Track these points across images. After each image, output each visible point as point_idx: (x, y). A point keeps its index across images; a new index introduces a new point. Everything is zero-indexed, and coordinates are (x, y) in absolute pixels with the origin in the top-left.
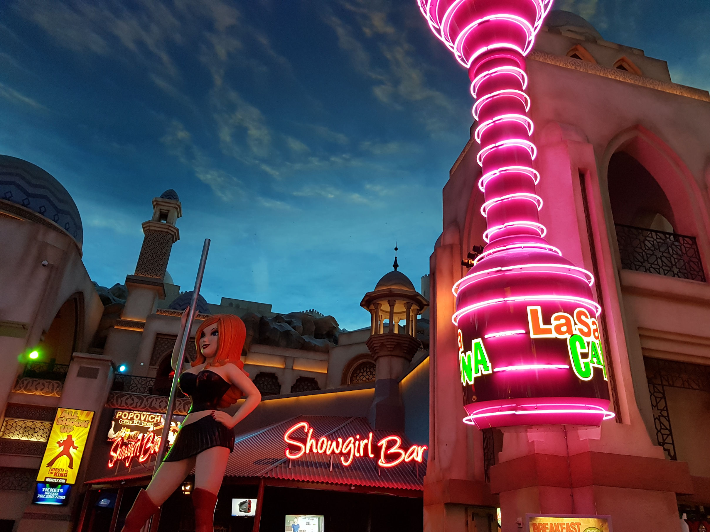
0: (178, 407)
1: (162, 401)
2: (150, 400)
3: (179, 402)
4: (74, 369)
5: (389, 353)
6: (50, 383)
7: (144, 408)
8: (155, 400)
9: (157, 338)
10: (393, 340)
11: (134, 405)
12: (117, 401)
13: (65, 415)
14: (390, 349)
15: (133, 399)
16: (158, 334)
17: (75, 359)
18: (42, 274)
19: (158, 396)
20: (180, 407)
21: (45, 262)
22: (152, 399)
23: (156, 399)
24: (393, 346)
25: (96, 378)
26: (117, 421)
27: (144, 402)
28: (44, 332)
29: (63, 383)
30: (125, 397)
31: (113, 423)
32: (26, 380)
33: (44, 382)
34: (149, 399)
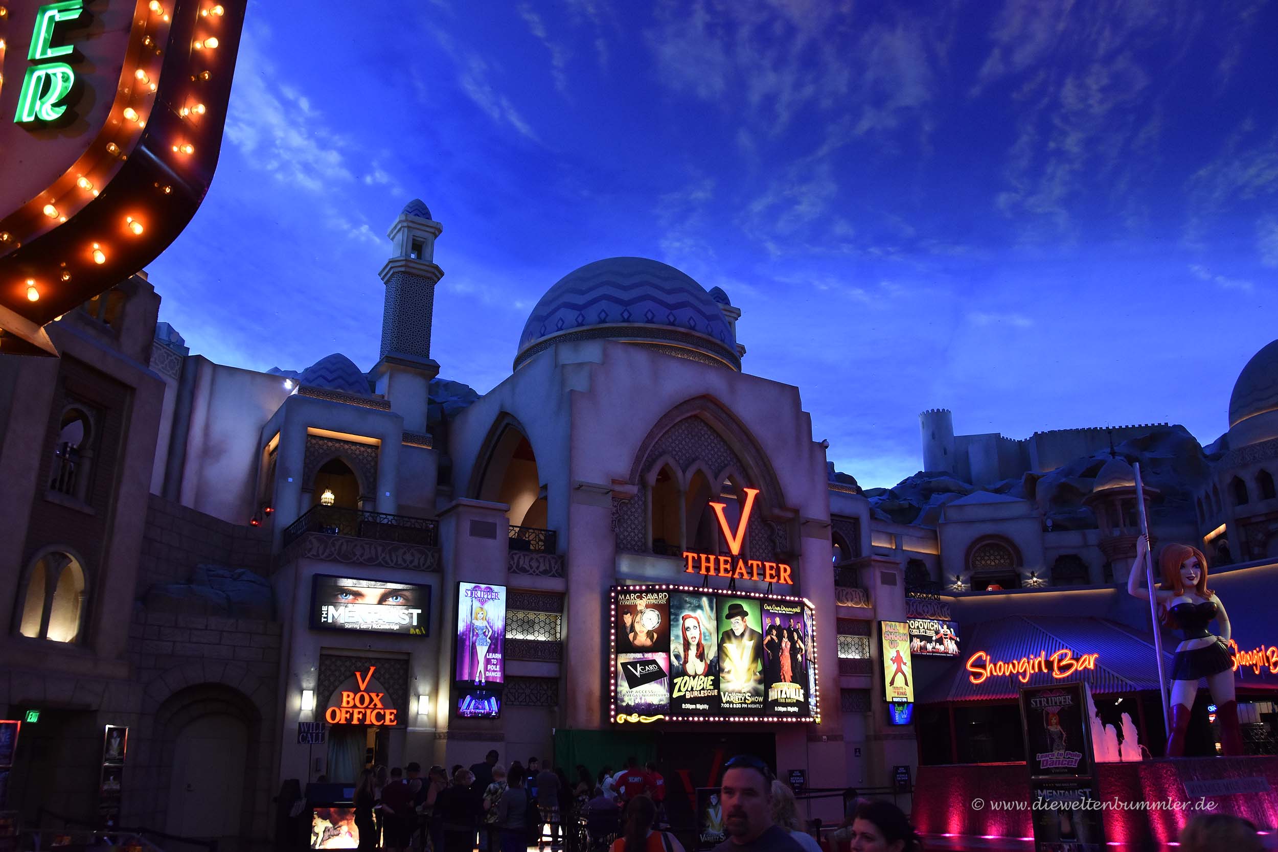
4: (877, 576)
6: (856, 592)
13: (888, 628)
25: (895, 584)
33: (850, 591)
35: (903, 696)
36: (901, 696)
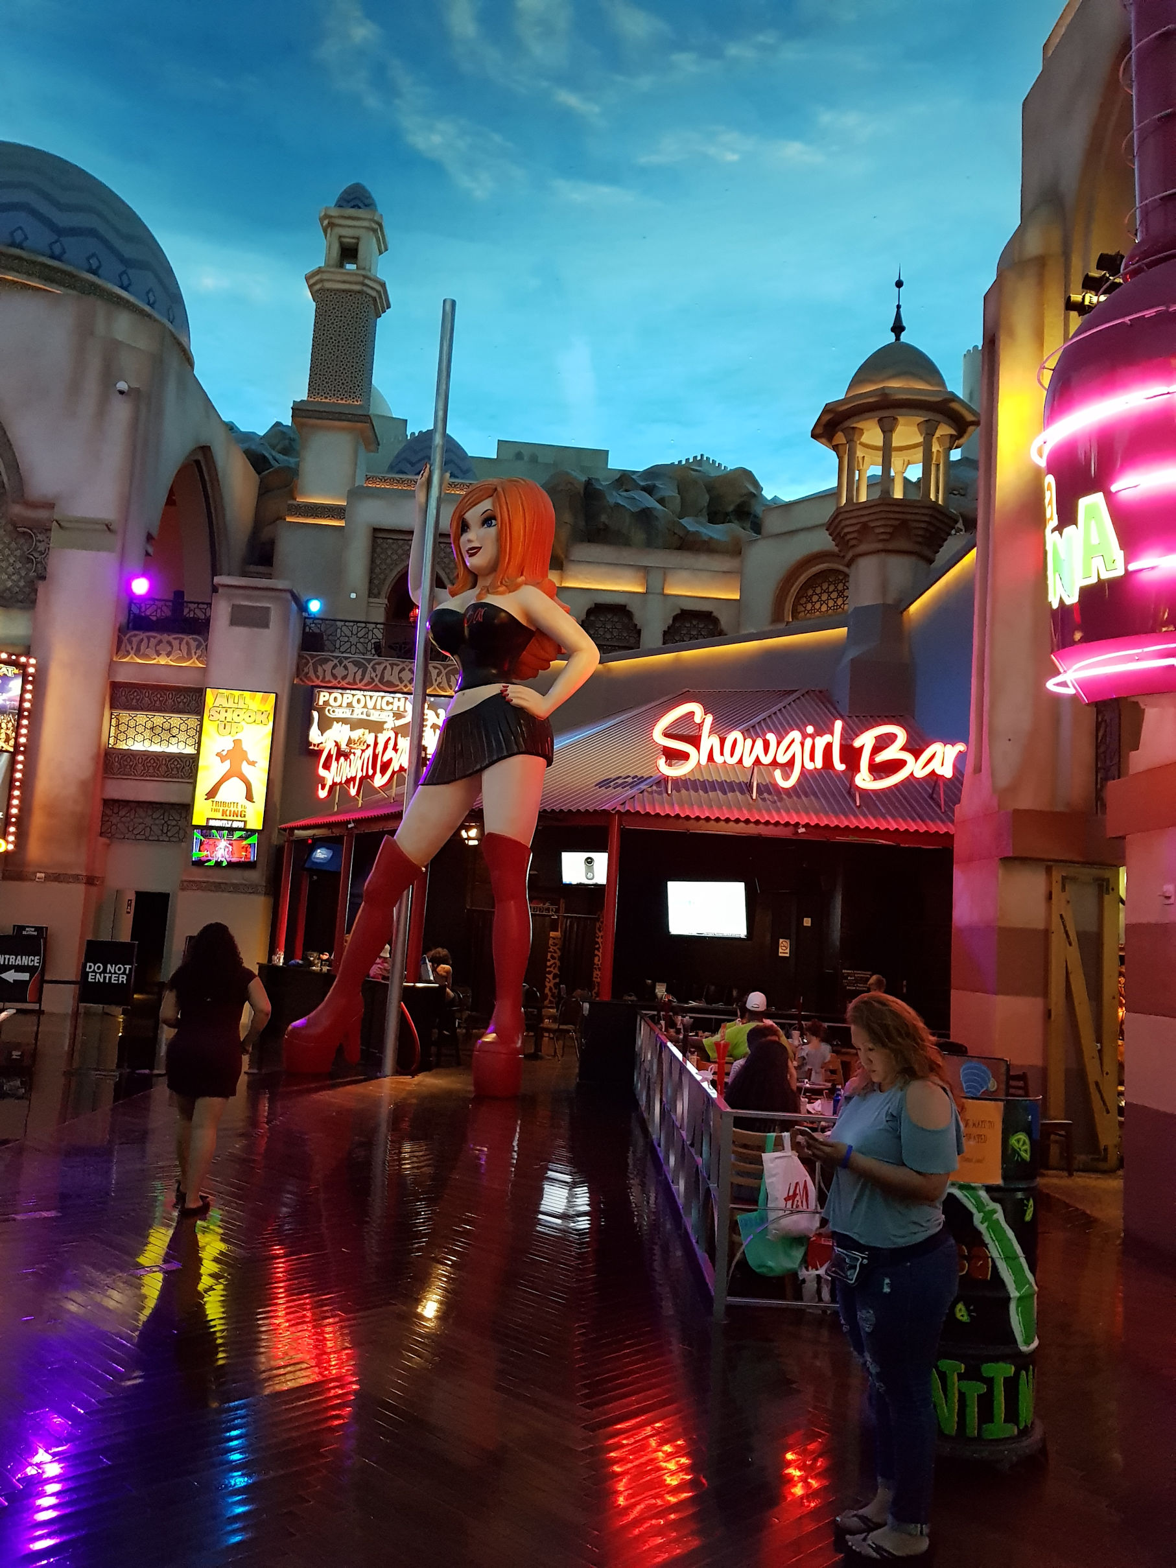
0: (436, 680)
1: (403, 669)
2: (380, 668)
3: (438, 670)
4: (221, 612)
5: (880, 546)
6: (181, 640)
7: (368, 684)
8: (389, 667)
9: (374, 538)
10: (892, 516)
11: (350, 679)
12: (316, 671)
13: (221, 701)
14: (882, 537)
15: (346, 668)
16: (375, 530)
17: (220, 590)
18: (121, 411)
19: (395, 660)
20: (439, 679)
21: (122, 385)
22: (382, 666)
23: (392, 665)
24: (889, 530)
25: (266, 626)
26: (321, 710)
27: (368, 671)
28: (149, 538)
29: (206, 640)
30: (331, 664)
31: (315, 714)
32: (135, 635)
33: (170, 638)
34: (377, 666)
35: (235, 818)
36: (231, 818)
